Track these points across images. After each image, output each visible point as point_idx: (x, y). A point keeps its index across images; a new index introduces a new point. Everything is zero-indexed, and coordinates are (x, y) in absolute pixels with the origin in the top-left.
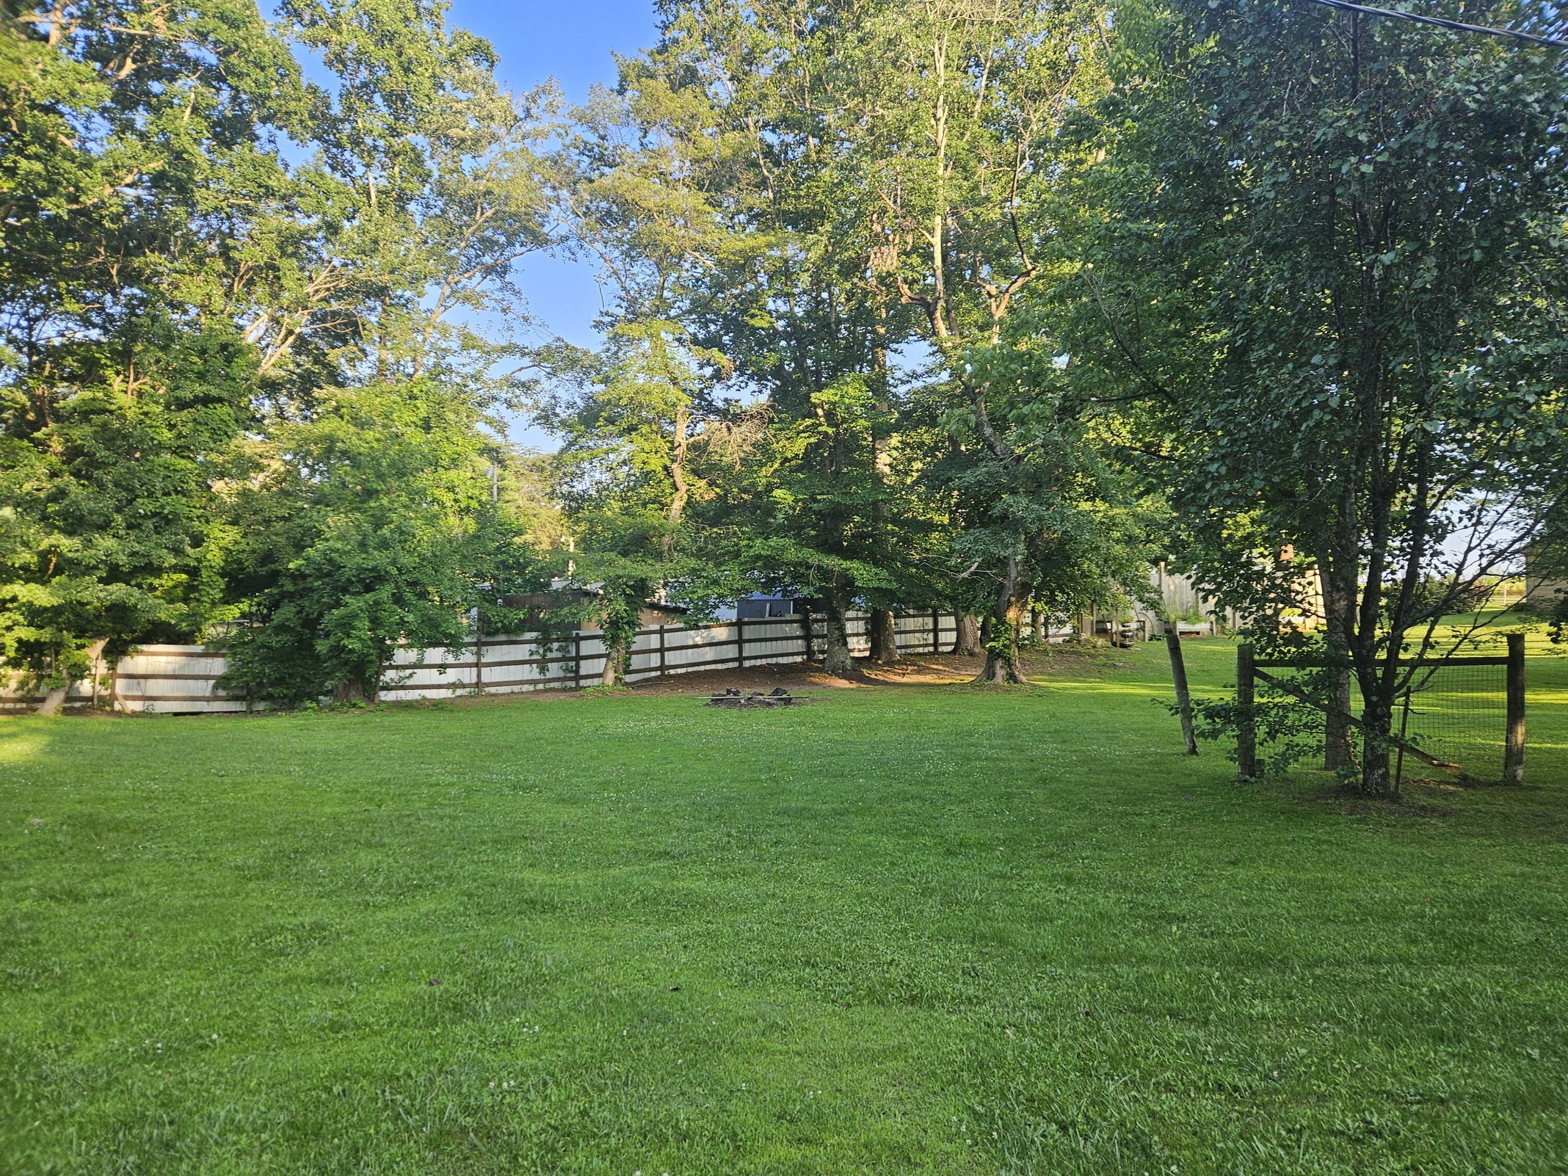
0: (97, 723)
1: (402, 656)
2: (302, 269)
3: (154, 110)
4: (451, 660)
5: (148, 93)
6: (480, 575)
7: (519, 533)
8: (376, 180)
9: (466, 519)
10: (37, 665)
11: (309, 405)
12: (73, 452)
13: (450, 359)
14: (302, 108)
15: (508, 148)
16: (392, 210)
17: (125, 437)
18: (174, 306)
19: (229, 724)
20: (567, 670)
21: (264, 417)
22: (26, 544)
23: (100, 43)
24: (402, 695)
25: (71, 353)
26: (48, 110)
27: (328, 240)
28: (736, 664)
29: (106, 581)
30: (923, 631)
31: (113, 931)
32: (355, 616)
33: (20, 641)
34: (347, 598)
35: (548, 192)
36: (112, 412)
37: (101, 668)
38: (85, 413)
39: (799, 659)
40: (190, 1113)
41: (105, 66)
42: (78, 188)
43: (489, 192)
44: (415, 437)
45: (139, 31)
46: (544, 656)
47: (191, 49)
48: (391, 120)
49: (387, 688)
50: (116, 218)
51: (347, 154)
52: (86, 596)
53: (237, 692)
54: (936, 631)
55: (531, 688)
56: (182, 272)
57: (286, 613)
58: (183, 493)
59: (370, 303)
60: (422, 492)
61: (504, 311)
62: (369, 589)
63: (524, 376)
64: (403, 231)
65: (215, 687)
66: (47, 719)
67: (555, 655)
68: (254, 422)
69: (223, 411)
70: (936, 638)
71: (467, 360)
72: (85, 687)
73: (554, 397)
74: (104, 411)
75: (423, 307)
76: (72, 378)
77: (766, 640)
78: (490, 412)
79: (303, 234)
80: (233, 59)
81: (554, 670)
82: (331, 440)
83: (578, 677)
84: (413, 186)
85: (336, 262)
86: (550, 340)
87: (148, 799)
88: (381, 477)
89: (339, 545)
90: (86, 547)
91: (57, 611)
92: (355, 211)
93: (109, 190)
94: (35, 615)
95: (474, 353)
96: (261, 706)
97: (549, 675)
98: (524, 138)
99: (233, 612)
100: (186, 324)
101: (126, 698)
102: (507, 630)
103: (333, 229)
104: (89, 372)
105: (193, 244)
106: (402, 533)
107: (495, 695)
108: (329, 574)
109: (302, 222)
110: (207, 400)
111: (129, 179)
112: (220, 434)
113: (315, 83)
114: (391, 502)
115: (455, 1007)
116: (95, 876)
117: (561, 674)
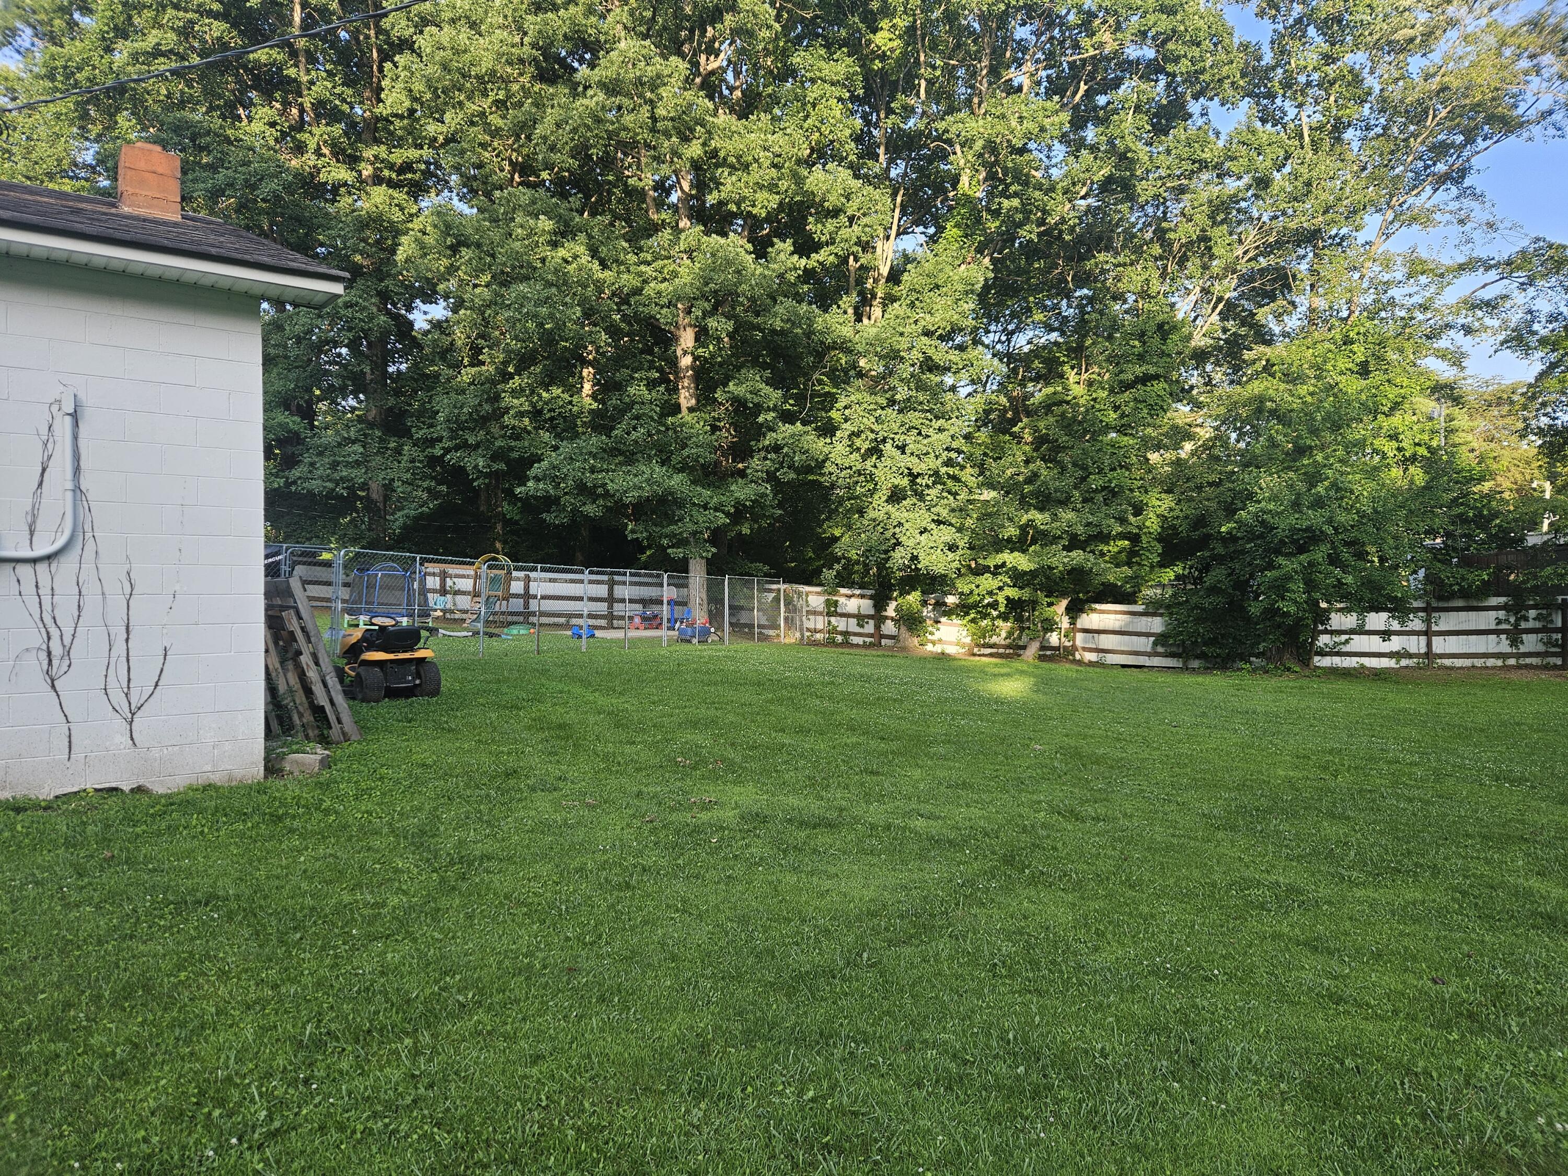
0: (1063, 670)
1: (1338, 620)
2: (1231, 234)
3: (1103, 121)
4: (1396, 626)
5: (1096, 108)
6: (1432, 532)
7: (1481, 479)
8: (1310, 116)
9: (1412, 469)
10: (1019, 619)
11: (1236, 369)
12: (1040, 441)
13: (1394, 292)
14: (1233, 70)
15: (1469, 29)
16: (1327, 144)
17: (1080, 423)
18: (1119, 297)
19: (1169, 678)
20: (1549, 643)
21: (1192, 387)
22: (1011, 519)
23: (1058, 77)
24: (1337, 661)
25: (1037, 357)
26: (1023, 151)
27: (1256, 196)
29: (1068, 549)
31: (1110, 852)
32: (1289, 578)
33: (1007, 598)
34: (1281, 560)
35: (1524, 64)
36: (1068, 403)
37: (1065, 623)
38: (1048, 406)
41: (1062, 98)
42: (1044, 212)
43: (1444, 89)
44: (1353, 385)
45: (1092, 52)
46: (1516, 625)
47: (1132, 52)
48: (1326, 47)
49: (1322, 653)
50: (1072, 230)
51: (1278, 101)
52: (1054, 562)
53: (1174, 649)
55: (1499, 663)
56: (1124, 265)
57: (1217, 575)
58: (1127, 467)
59: (1301, 252)
60: (1361, 444)
61: (1462, 222)
62: (1302, 550)
63: (1487, 294)
64: (1339, 164)
65: (1155, 644)
66: (1027, 662)
67: (1531, 624)
68: (1182, 393)
69: (1159, 387)
71: (1415, 289)
72: (1054, 639)
73: (1530, 312)
74: (1060, 403)
75: (1361, 241)
76: (1036, 379)
78: (1443, 343)
79: (1235, 198)
80: (1171, 46)
81: (1531, 643)
82: (1261, 399)
84: (1353, 111)
85: (1265, 218)
86: (1525, 243)
87: (1118, 740)
88: (1314, 432)
89: (1271, 506)
90: (1053, 521)
91: (1033, 574)
92: (1286, 159)
93: (1068, 206)
94: (1019, 578)
95: (1423, 279)
96: (1195, 664)
97: (1523, 649)
98: (1491, 9)
99: (1169, 575)
100: (1126, 312)
101: (1084, 649)
102: (1465, 594)
103: (1263, 183)
104: (1050, 371)
105: (1134, 236)
106: (1338, 489)
107: (1451, 668)
108: (1261, 536)
109: (1232, 185)
110: (1145, 379)
111: (1082, 193)
112: (1157, 408)
113: (1246, 39)
114: (1327, 458)
115: (1471, 1016)
116: (1087, 801)
117: (1541, 648)
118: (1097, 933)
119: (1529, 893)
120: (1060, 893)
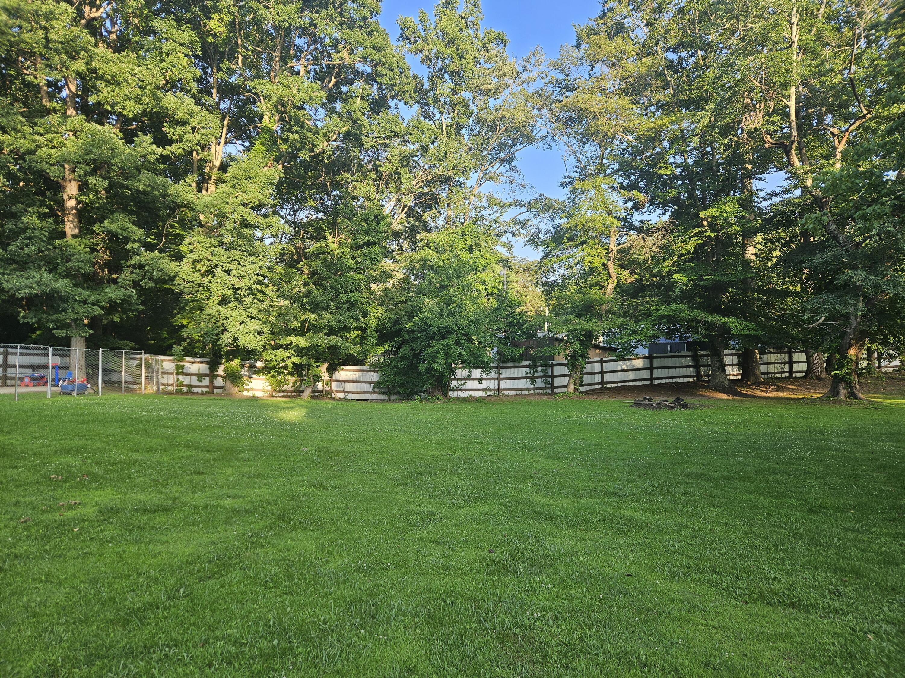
0: (325, 403)
1: (460, 373)
2: (410, 172)
3: (344, 101)
4: (484, 376)
5: (341, 93)
6: (499, 330)
7: (519, 306)
8: (446, 120)
9: (491, 299)
10: (300, 375)
11: (414, 243)
12: (313, 273)
13: (483, 212)
14: (410, 88)
15: (514, 91)
16: (453, 135)
17: (334, 265)
18: (355, 198)
19: (380, 406)
20: (546, 383)
21: (393, 251)
22: (295, 318)
23: (320, 71)
24: (460, 394)
25: (311, 225)
26: (300, 108)
27: (422, 156)
28: (649, 382)
29: (328, 335)
30: (781, 363)
31: (340, 505)
32: (437, 352)
33: (293, 363)
34: (434, 343)
35: (535, 112)
36: (328, 253)
37: (326, 377)
38: (317, 254)
39: (691, 380)
40: (381, 602)
41: (322, 83)
42: (313, 145)
43: (503, 117)
44: (465, 256)
45: (338, 62)
46: (534, 375)
47: (360, 67)
48: (453, 86)
49: (453, 390)
50: (329, 157)
51: (432, 108)
52: (320, 342)
53: (384, 390)
54: (790, 363)
55: (527, 393)
56: (357, 181)
57: (405, 350)
58: (360, 291)
59: (443, 187)
60: (469, 286)
61: (511, 182)
62: (444, 337)
63: (522, 218)
64: (459, 146)
65: (374, 387)
66: (304, 400)
67: (539, 374)
68: (388, 253)
69: (376, 249)
70: (791, 367)
71: (492, 212)
72: (320, 386)
73: (538, 228)
74: (325, 253)
75: (469, 185)
76: (311, 238)
77: (668, 367)
78: (503, 239)
79: (412, 155)
80: (379, 68)
81: (539, 383)
82: (425, 260)
83: (553, 387)
84: (464, 120)
85: (426, 167)
86: (536, 196)
87: (350, 441)
88: (449, 278)
89: (429, 315)
90: (319, 319)
91: (308, 349)
92: (436, 138)
93: (326, 144)
94: (300, 352)
95: (495, 208)
96: (394, 397)
97: (536, 386)
98: (522, 83)
99: (381, 350)
100: (359, 207)
101: (337, 391)
102: (513, 360)
103: (425, 149)
104: (318, 234)
105: (362, 166)
106: (460, 308)
107: (508, 396)
108: (425, 330)
109: (411, 148)
110: (369, 244)
111: (334, 138)
112: (375, 260)
113: (416, 73)
114: (454, 292)
115: (504, 567)
116: (331, 477)
117: (543, 385)
118: (328, 553)
119: (531, 502)
120: (311, 533)
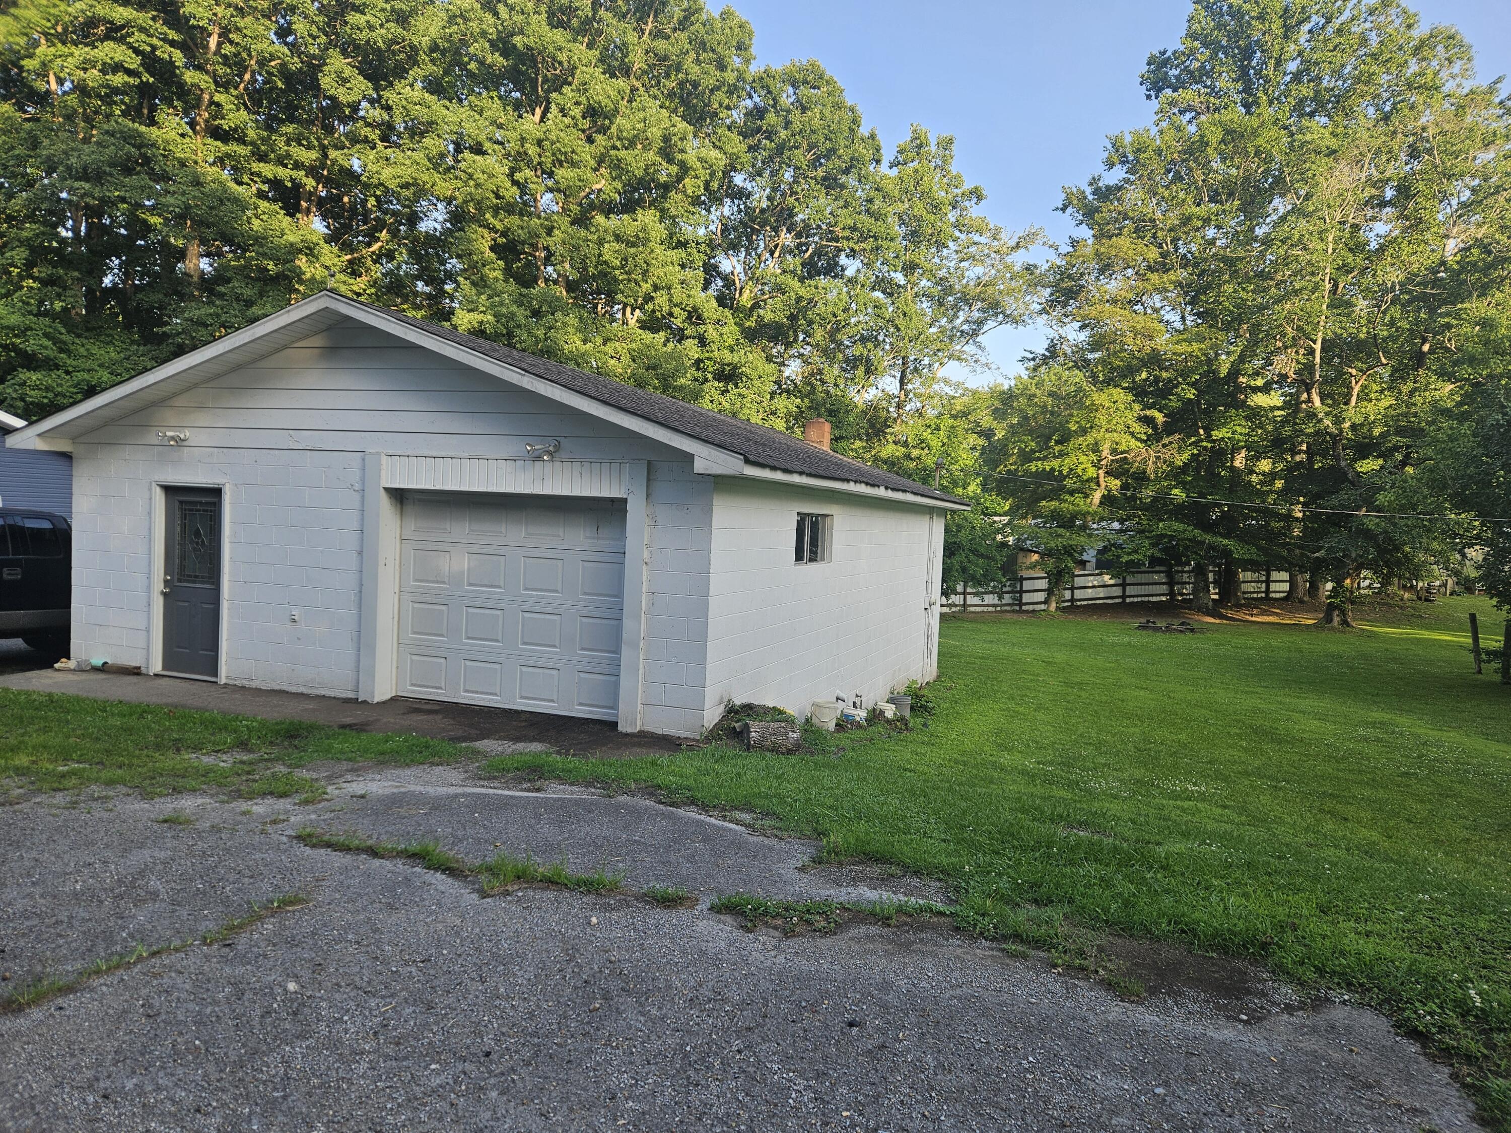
20: (1014, 599)
28: (1120, 600)
30: (1258, 582)
39: (1164, 599)
46: (1002, 588)
54: (1268, 582)
55: (994, 610)
67: (1008, 588)
70: (1268, 587)
77: (1141, 584)
81: (1007, 598)
83: (1021, 604)
97: (1004, 602)
107: (974, 612)
117: (1011, 601)
